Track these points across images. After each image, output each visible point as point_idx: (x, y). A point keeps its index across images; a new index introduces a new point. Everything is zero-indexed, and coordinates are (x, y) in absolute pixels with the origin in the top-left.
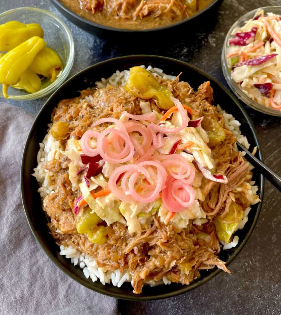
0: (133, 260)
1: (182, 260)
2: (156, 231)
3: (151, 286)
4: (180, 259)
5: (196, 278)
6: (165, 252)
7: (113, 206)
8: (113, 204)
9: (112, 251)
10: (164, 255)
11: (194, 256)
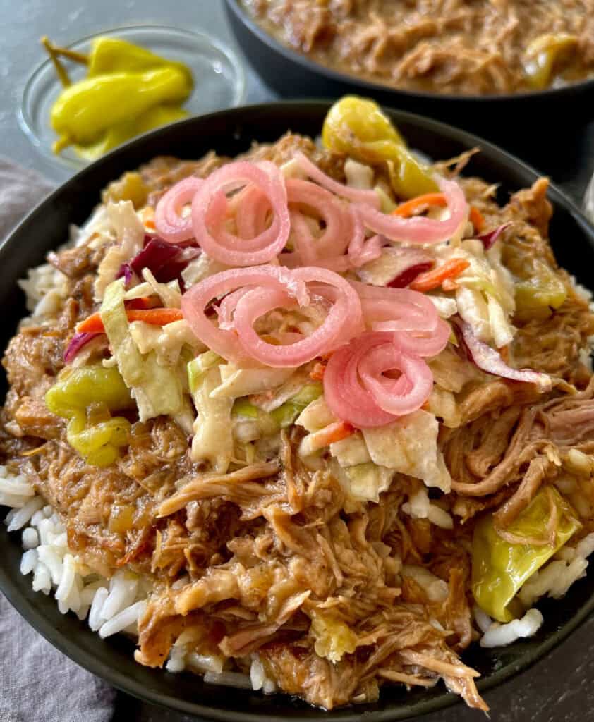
0: (172, 543)
1: (329, 602)
2: (274, 477)
3: (207, 678)
4: (323, 598)
5: (362, 696)
6: (282, 558)
7: (174, 361)
8: (175, 355)
9: (121, 498)
10: (275, 566)
11: (375, 620)
